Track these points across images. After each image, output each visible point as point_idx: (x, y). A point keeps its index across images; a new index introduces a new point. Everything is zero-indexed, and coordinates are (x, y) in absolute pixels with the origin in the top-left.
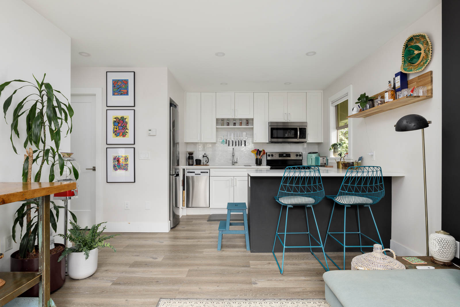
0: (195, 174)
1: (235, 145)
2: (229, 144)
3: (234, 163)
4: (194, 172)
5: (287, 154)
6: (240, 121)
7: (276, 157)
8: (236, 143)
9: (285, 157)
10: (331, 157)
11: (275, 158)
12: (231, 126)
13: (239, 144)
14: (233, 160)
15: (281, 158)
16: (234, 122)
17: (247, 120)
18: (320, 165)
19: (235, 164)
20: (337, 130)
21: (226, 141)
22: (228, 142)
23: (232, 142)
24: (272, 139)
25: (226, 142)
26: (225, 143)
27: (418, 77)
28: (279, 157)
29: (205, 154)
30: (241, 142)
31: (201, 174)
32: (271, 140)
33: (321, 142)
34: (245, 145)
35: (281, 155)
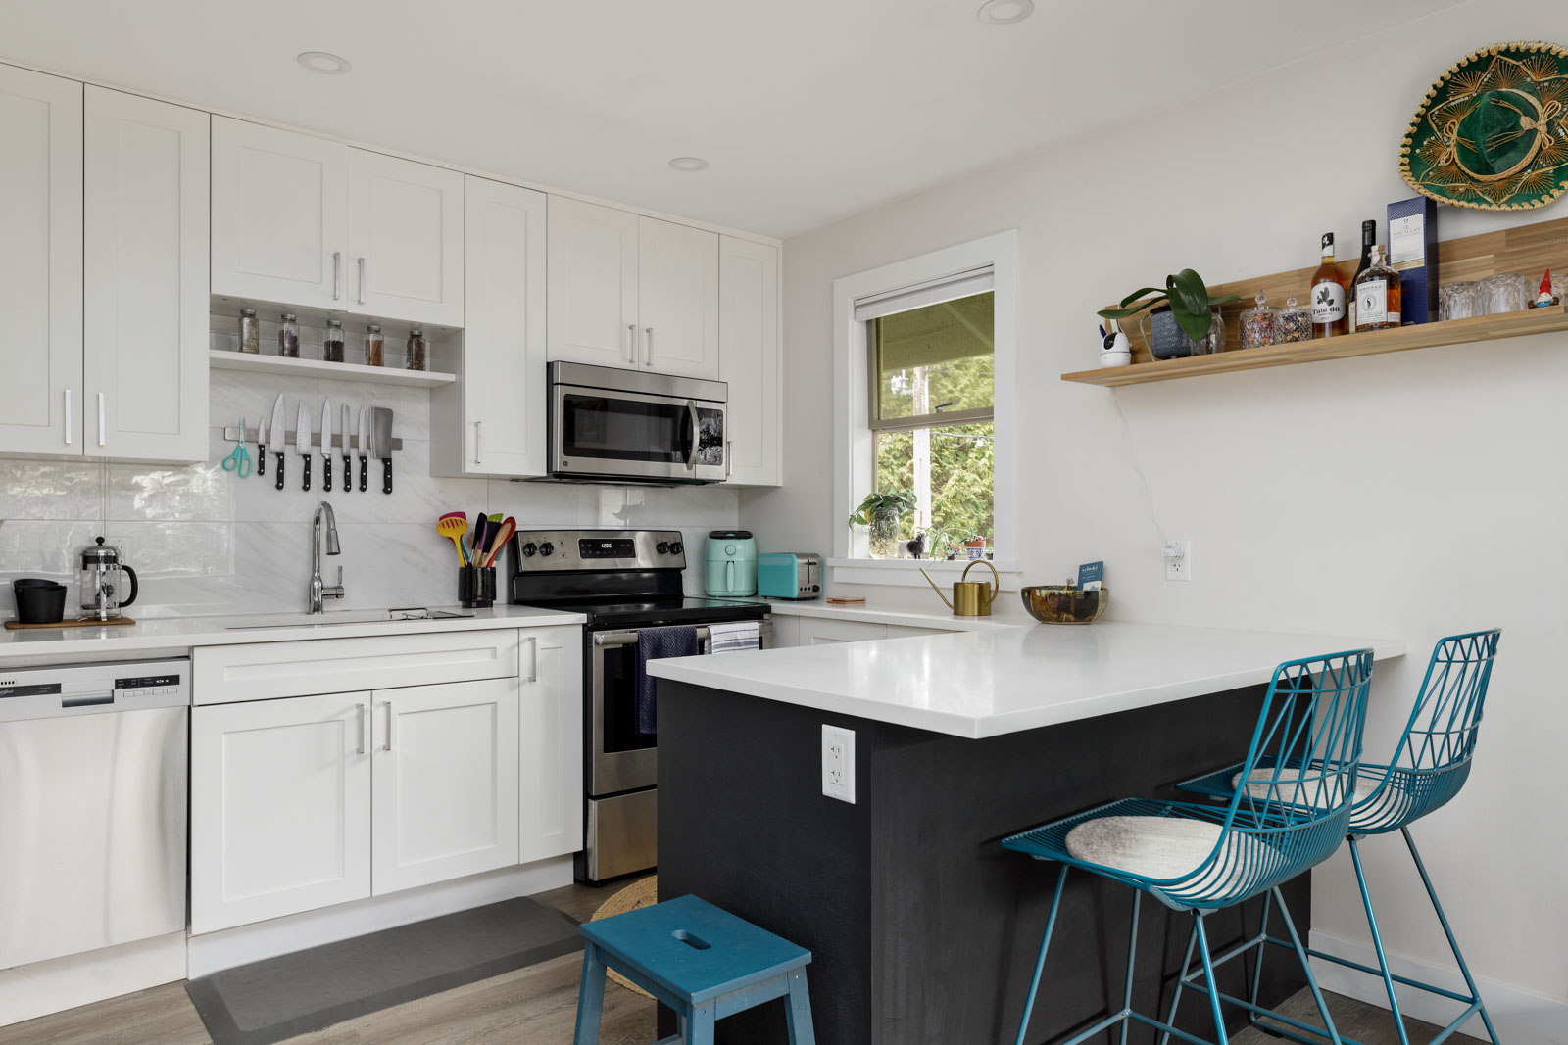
0: (66, 705)
1: (322, 483)
2: (280, 478)
3: (319, 599)
4: (55, 689)
5: (616, 543)
6: (372, 338)
7: (568, 559)
8: (328, 469)
9: (606, 554)
10: (849, 557)
11: (562, 561)
12: (310, 362)
13: (347, 480)
14: (313, 579)
15: (589, 564)
16: (334, 336)
17: (413, 336)
18: (795, 595)
19: (331, 606)
20: (874, 431)
21: (262, 455)
22: (271, 464)
23: (302, 463)
24: (569, 459)
25: (261, 465)
26: (256, 467)
27: (1509, 232)
28: (583, 556)
29: (100, 540)
30: (364, 468)
31: (119, 692)
32: (566, 464)
33: (775, 484)
34: (388, 487)
35: (591, 546)
